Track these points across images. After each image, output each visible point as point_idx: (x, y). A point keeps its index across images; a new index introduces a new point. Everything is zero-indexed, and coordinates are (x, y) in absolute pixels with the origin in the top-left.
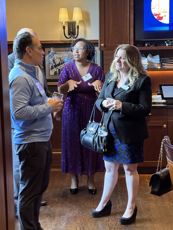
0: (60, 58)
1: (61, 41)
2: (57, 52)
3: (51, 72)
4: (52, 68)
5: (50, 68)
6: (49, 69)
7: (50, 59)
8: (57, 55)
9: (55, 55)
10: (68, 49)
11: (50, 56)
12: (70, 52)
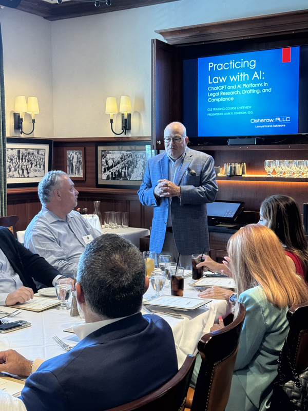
0: (113, 159)
2: (110, 151)
3: (103, 175)
4: (105, 172)
5: (103, 170)
6: (102, 172)
7: (103, 160)
8: (110, 154)
9: (108, 155)
10: (121, 147)
11: (103, 156)
12: (123, 152)
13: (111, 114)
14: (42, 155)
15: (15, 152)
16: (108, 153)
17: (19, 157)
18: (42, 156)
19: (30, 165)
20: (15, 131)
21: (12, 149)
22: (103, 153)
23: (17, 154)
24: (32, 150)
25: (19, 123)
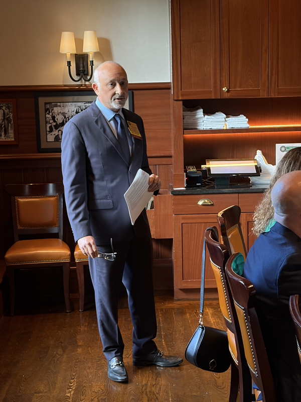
0: (64, 114)
1: (65, 86)
2: (59, 104)
3: (48, 136)
4: (51, 130)
5: (48, 129)
6: (47, 131)
7: (47, 116)
8: (59, 108)
9: (55, 108)
10: (76, 98)
11: (47, 110)
12: (79, 104)
16: (56, 106)
22: (48, 106)
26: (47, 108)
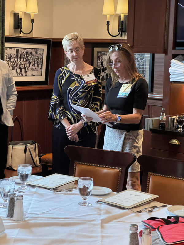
9: (103, 56)
11: (98, 57)
13: (108, 16)
14: (40, 54)
15: (14, 52)
16: (104, 54)
17: (17, 56)
18: (40, 56)
19: (28, 64)
20: (15, 31)
21: (11, 48)
23: (15, 53)
24: (30, 50)
25: (18, 23)
26: (98, 55)
